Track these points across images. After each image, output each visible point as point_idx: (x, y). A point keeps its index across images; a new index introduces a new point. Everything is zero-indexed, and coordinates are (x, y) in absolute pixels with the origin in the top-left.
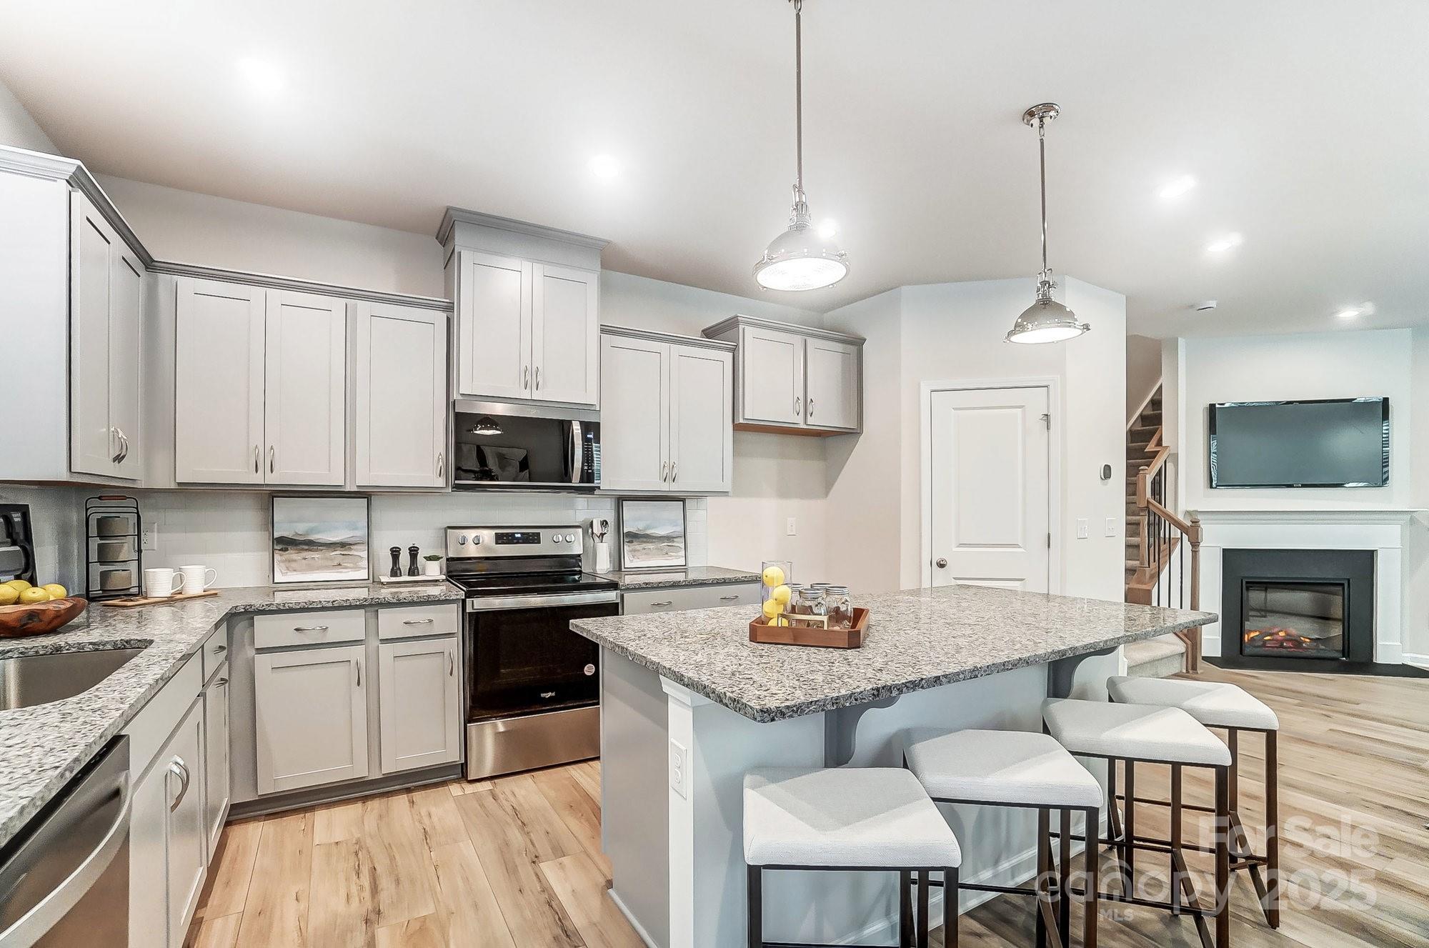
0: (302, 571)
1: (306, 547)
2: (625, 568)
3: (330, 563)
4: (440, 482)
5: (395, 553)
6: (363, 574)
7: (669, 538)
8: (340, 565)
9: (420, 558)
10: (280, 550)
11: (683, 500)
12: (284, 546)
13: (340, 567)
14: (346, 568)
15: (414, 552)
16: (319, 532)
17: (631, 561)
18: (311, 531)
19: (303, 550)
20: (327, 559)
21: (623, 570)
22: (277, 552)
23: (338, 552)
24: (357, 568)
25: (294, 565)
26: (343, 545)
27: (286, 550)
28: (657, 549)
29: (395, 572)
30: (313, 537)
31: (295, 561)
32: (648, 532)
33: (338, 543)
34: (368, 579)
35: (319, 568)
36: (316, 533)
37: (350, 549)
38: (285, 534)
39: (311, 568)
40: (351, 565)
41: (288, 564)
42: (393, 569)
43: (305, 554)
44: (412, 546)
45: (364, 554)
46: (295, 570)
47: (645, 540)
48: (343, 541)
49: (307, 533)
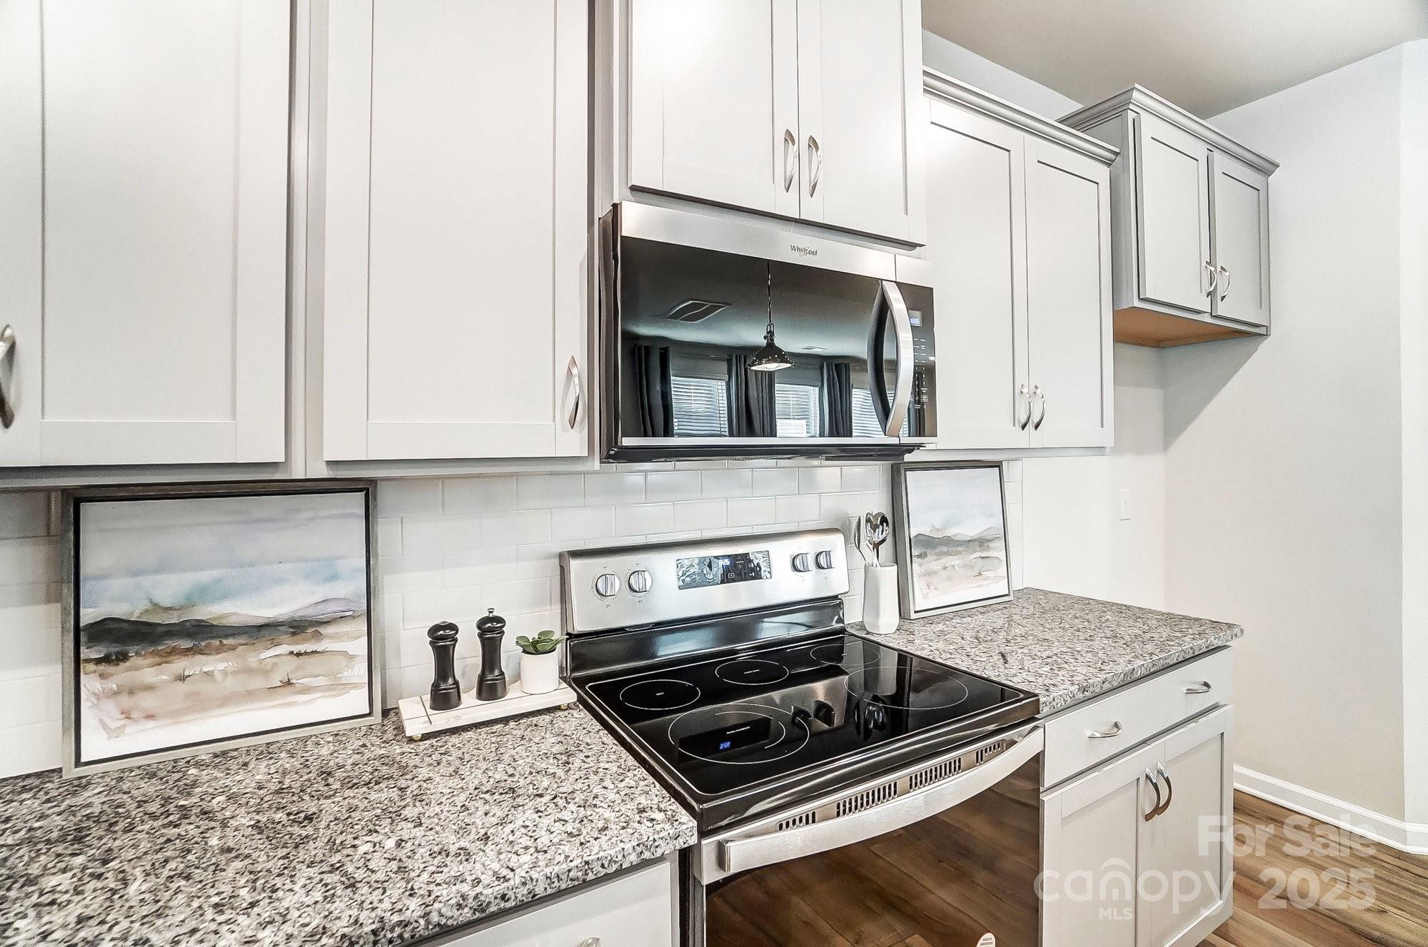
0: (175, 715)
1: (185, 644)
2: (916, 612)
3: (258, 683)
4: (574, 442)
5: (442, 639)
6: (356, 702)
7: (981, 542)
8: (289, 683)
9: (509, 647)
10: (98, 661)
11: (998, 465)
12: (114, 649)
13: (289, 688)
14: (307, 690)
15: (490, 630)
16: (225, 596)
17: (925, 596)
18: (204, 593)
19: (174, 652)
20: (249, 671)
21: (913, 616)
22: (91, 667)
23: (284, 649)
24: (338, 687)
25: (148, 701)
26: (298, 627)
27: (123, 657)
28: (966, 566)
29: (443, 698)
30: (208, 612)
31: (150, 688)
32: (950, 532)
33: (281, 624)
34: (370, 714)
35: (228, 700)
36: (212, 602)
37: (318, 636)
38: (119, 610)
39: (199, 705)
40: (321, 681)
41: (126, 701)
42: (435, 688)
43: (180, 665)
44: (486, 614)
45: (360, 647)
46: (150, 717)
47: (945, 549)
48: (297, 615)
49: (189, 604)
